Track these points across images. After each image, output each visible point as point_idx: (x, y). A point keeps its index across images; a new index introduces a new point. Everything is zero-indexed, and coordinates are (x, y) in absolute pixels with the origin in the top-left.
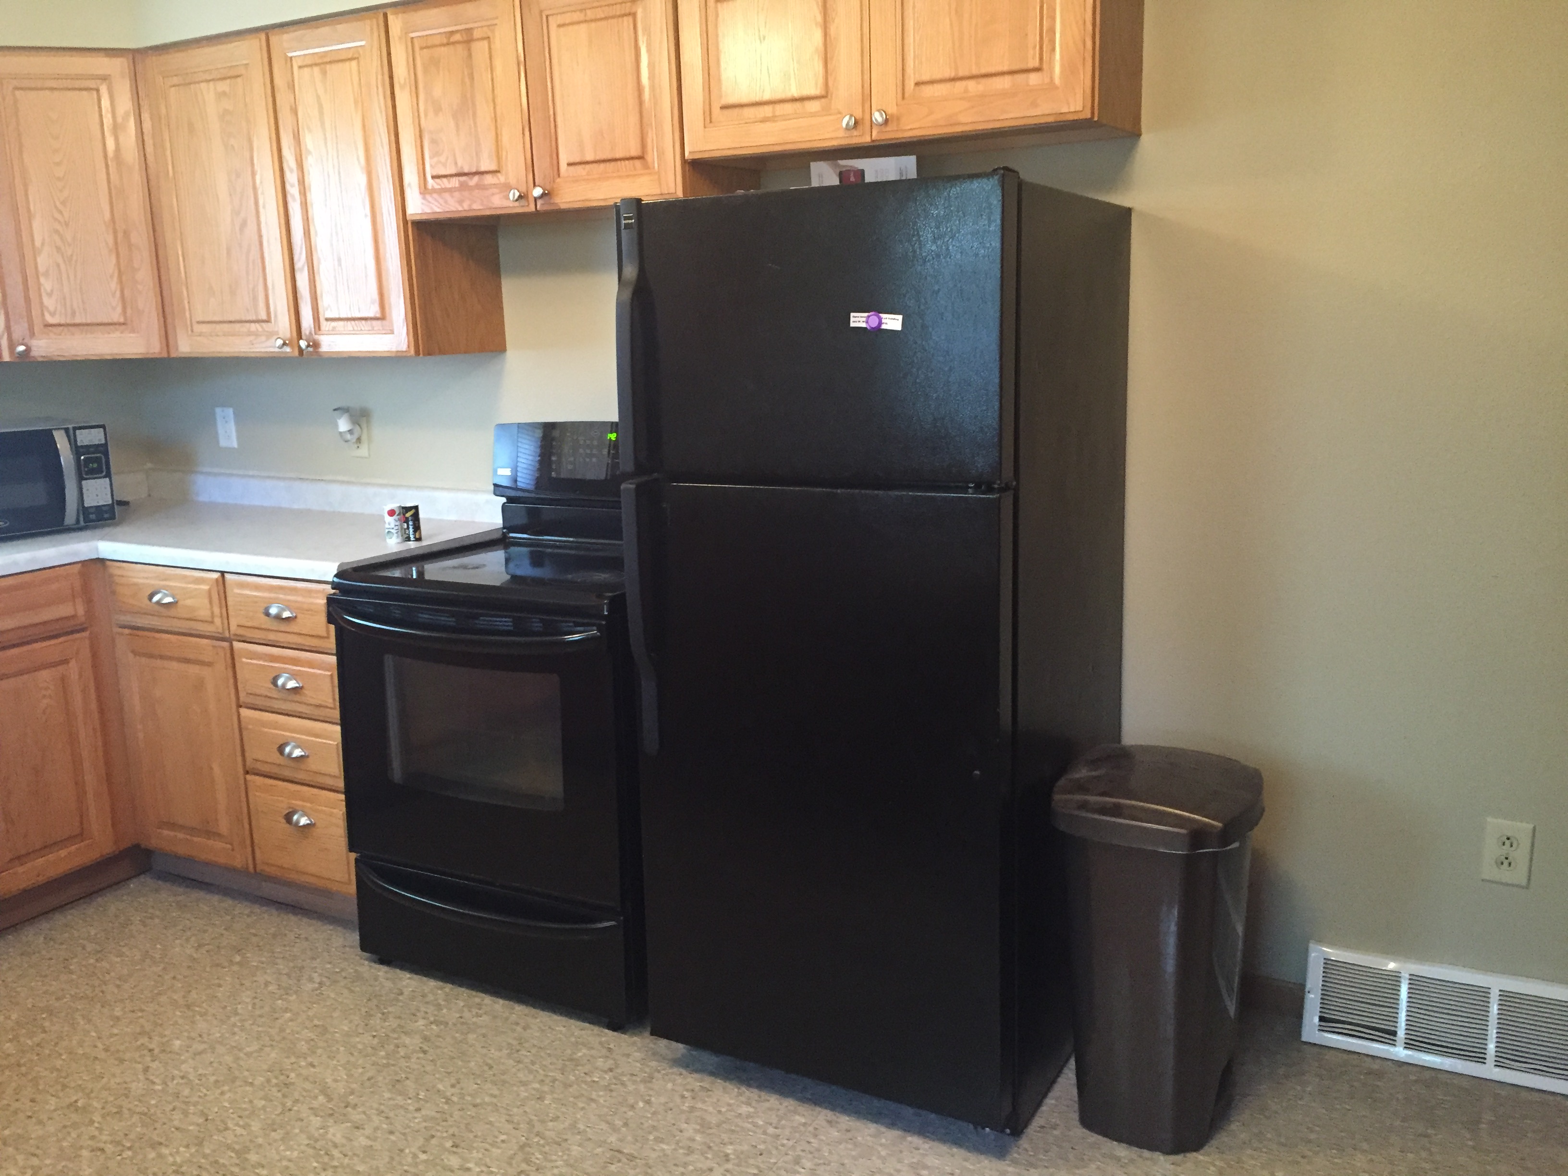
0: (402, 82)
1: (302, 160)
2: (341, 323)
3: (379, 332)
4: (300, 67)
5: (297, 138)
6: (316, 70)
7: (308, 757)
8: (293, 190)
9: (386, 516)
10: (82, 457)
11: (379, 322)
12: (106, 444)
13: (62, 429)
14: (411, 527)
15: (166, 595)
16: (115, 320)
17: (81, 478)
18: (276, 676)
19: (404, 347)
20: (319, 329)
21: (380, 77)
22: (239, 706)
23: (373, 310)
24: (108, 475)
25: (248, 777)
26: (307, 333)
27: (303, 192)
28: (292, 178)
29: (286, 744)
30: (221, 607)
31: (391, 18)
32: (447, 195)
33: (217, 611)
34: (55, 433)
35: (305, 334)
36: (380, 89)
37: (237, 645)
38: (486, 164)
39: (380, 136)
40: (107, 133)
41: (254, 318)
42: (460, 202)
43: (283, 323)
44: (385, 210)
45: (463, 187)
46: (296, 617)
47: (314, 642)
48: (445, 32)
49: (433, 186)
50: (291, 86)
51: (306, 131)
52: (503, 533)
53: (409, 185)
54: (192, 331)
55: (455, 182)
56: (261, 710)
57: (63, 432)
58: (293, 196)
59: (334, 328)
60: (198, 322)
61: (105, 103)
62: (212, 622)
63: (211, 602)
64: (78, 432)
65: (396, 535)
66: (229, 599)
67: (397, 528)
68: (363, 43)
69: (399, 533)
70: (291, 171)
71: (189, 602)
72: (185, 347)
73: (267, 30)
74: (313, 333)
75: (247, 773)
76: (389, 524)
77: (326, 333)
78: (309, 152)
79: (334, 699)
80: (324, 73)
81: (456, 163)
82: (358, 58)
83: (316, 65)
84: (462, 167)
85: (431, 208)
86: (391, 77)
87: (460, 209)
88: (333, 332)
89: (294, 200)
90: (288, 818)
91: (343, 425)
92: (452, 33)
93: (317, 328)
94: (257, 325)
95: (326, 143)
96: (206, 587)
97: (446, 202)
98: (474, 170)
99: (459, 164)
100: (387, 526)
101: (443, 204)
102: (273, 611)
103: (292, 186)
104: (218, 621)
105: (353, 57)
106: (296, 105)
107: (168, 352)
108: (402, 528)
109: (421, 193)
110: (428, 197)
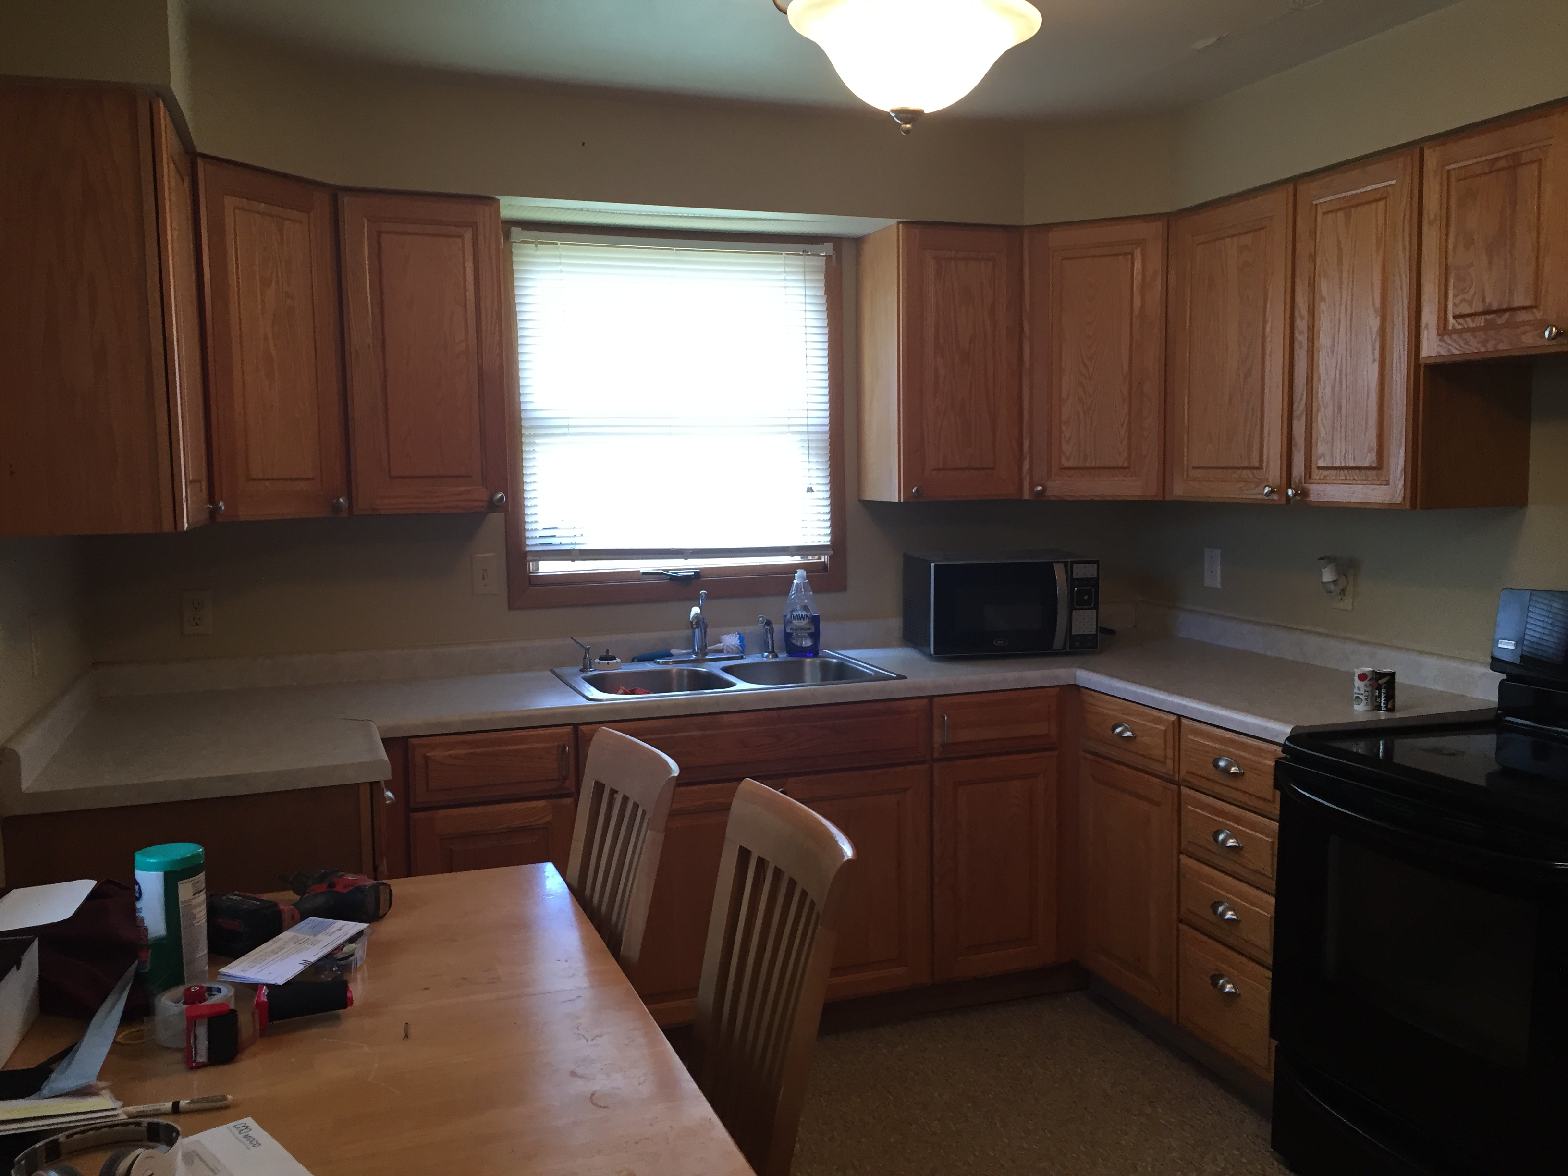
0: (1432, 217)
1: (1314, 306)
2: (1334, 472)
3: (1373, 482)
4: (1324, 214)
5: (1312, 286)
6: (1341, 214)
7: (1240, 921)
8: (1301, 338)
9: (1356, 679)
10: (1076, 589)
11: (1374, 472)
12: (1097, 579)
13: (1061, 562)
14: (1383, 696)
15: (1127, 730)
16: (1120, 464)
17: (1071, 609)
18: (1218, 831)
19: (1399, 499)
20: (1310, 478)
21: (1408, 213)
22: (1180, 852)
23: (1369, 459)
24: (1096, 607)
25: (1181, 926)
26: (1297, 481)
27: (1312, 339)
28: (1302, 325)
29: (1220, 903)
30: (1174, 750)
31: (1427, 153)
32: (1468, 336)
33: (1170, 753)
34: (1055, 565)
35: (1295, 482)
36: (1407, 227)
37: (1185, 790)
38: (1520, 300)
39: (1400, 276)
40: (1135, 293)
41: (1246, 465)
42: (1484, 343)
43: (1274, 471)
44: (1395, 355)
45: (1490, 326)
46: (1243, 774)
47: (1260, 804)
48: (1486, 160)
49: (1453, 326)
50: (1313, 233)
51: (1322, 278)
52: (1498, 715)
53: (1427, 325)
54: (1187, 476)
55: (1481, 321)
56: (1199, 861)
57: (1062, 566)
58: (1300, 343)
59: (1325, 477)
60: (1194, 468)
61: (1138, 265)
62: (1164, 763)
63: (1165, 743)
64: (1074, 565)
65: (1364, 702)
66: (1182, 743)
67: (1367, 694)
68: (1394, 182)
69: (1369, 700)
70: (1302, 318)
71: (1146, 740)
72: (1179, 490)
73: (1295, 180)
74: (1303, 481)
75: (1181, 921)
76: (1359, 689)
77: (1316, 481)
78: (1323, 299)
79: (1273, 869)
80: (1348, 216)
81: (1484, 300)
82: (1385, 198)
83: (1341, 209)
84: (1490, 304)
85: (1449, 350)
86: (1420, 214)
87: (1483, 350)
88: (1324, 481)
89: (1301, 347)
90: (1215, 979)
91: (1327, 576)
92: (1496, 160)
93: (1308, 476)
94: (1249, 471)
95: (1341, 288)
96: (1162, 728)
97: (1466, 343)
98: (1505, 306)
99: (1488, 300)
100: (1356, 691)
101: (1463, 345)
102: (1222, 764)
103: (1301, 333)
104: (1170, 763)
105: (1382, 197)
106: (1315, 253)
107: (1164, 495)
108: (1373, 695)
109: (1438, 334)
110: (1446, 338)
